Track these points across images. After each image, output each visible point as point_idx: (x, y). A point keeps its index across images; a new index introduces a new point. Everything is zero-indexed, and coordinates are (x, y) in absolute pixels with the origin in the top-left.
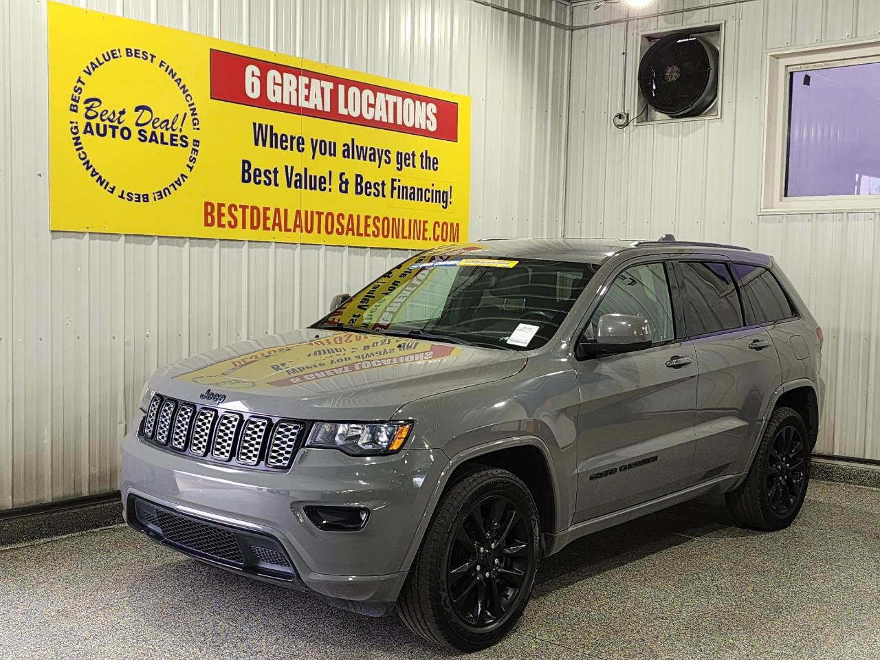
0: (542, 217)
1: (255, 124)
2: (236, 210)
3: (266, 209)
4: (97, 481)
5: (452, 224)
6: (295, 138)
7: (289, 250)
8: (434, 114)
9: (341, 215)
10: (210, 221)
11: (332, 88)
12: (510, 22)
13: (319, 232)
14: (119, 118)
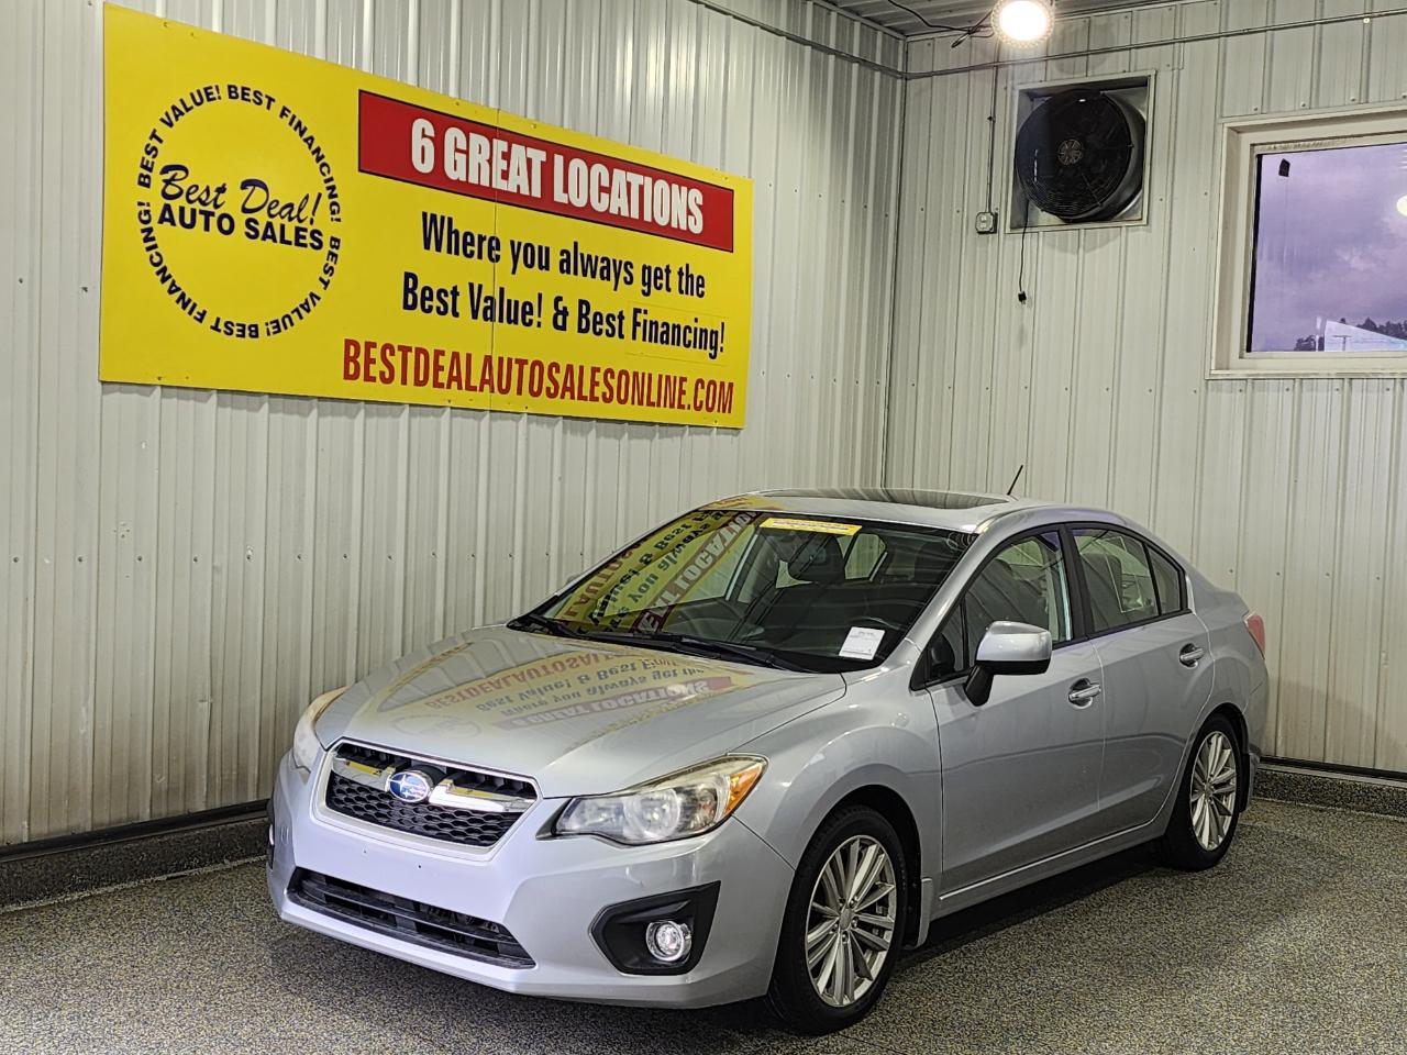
0: (857, 375)
1: (425, 215)
2: (392, 354)
3: (439, 353)
4: (164, 796)
5: (722, 384)
6: (484, 238)
7: (471, 420)
8: (699, 206)
9: (555, 365)
10: (352, 372)
11: (544, 159)
12: (815, 64)
13: (519, 392)
14: (216, 199)
